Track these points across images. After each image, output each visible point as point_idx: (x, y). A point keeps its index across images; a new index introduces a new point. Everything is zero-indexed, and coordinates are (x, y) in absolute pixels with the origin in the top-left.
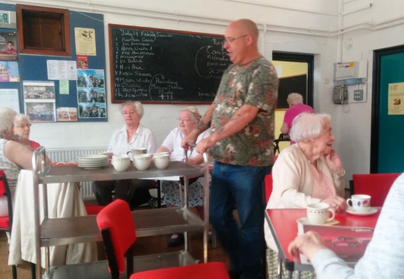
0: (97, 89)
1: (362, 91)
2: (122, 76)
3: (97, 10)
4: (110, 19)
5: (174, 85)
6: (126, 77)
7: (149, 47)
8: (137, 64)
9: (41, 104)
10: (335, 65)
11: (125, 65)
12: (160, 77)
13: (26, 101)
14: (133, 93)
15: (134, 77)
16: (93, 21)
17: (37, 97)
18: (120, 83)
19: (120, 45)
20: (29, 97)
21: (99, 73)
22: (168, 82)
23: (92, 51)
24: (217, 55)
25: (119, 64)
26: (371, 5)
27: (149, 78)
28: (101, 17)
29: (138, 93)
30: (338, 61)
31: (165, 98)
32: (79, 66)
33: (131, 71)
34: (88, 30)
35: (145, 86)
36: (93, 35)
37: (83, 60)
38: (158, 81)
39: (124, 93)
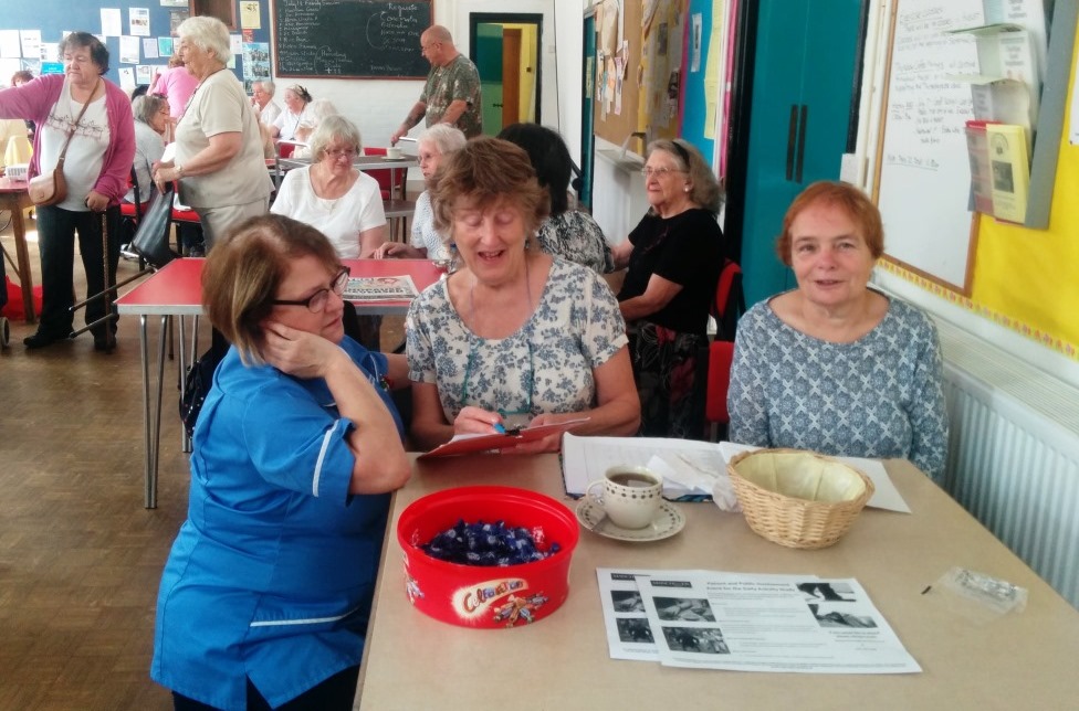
0: (261, 63)
2: (286, 49)
5: (341, 58)
6: (289, 50)
7: (313, 17)
8: (301, 36)
11: (288, 38)
12: (326, 49)
14: (296, 67)
15: (298, 50)
18: (285, 56)
19: (284, 17)
21: (263, 46)
22: (336, 54)
23: (256, 25)
24: (393, 22)
25: (283, 36)
27: (314, 50)
29: (302, 67)
31: (332, 72)
32: (244, 40)
33: (297, 43)
34: (252, 3)
35: (310, 59)
36: (258, 7)
37: (248, 34)
38: (324, 53)
39: (288, 67)
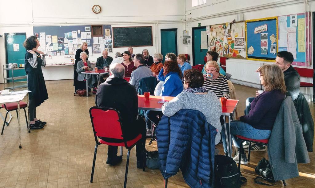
0: (109, 44)
1: (190, 40)
3: (110, 24)
4: (113, 26)
9: (97, 49)
10: (183, 31)
13: (94, 48)
16: (109, 27)
17: (96, 47)
20: (94, 47)
23: (109, 34)
26: (191, 13)
28: (111, 26)
30: (185, 30)
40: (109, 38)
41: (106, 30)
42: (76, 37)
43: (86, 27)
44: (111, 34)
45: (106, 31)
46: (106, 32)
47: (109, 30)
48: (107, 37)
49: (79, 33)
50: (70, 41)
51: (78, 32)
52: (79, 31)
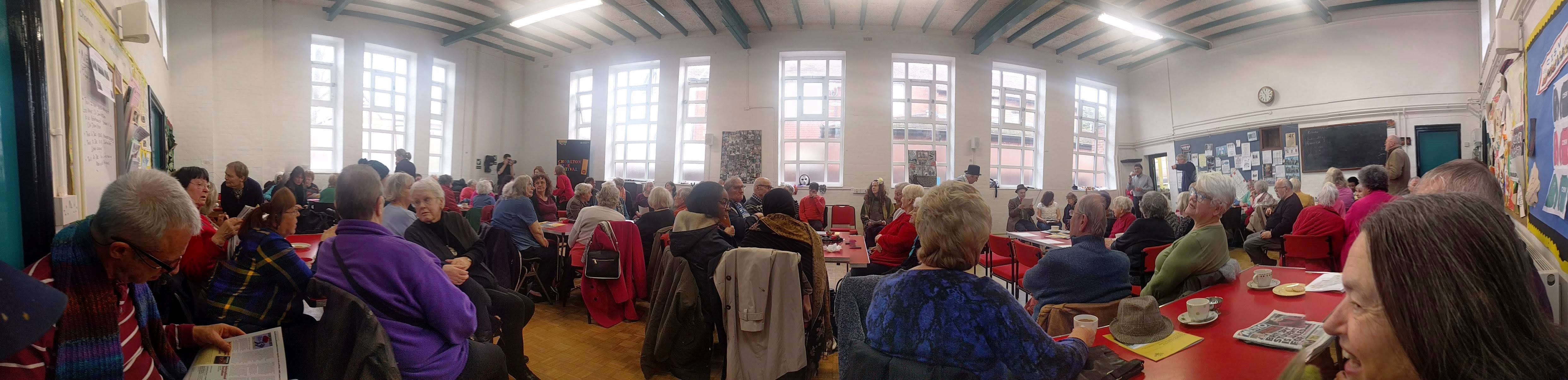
0: (1295, 165)
3: (1294, 122)
4: (1300, 126)
6: (1310, 157)
18: (1307, 160)
40: (1293, 152)
41: (1287, 135)
42: (1234, 154)
43: (1248, 133)
44: (1297, 144)
45: (1289, 138)
46: (1287, 139)
47: (1294, 136)
48: (1290, 151)
49: (1238, 145)
50: (1224, 161)
51: (1235, 145)
52: (1238, 142)
